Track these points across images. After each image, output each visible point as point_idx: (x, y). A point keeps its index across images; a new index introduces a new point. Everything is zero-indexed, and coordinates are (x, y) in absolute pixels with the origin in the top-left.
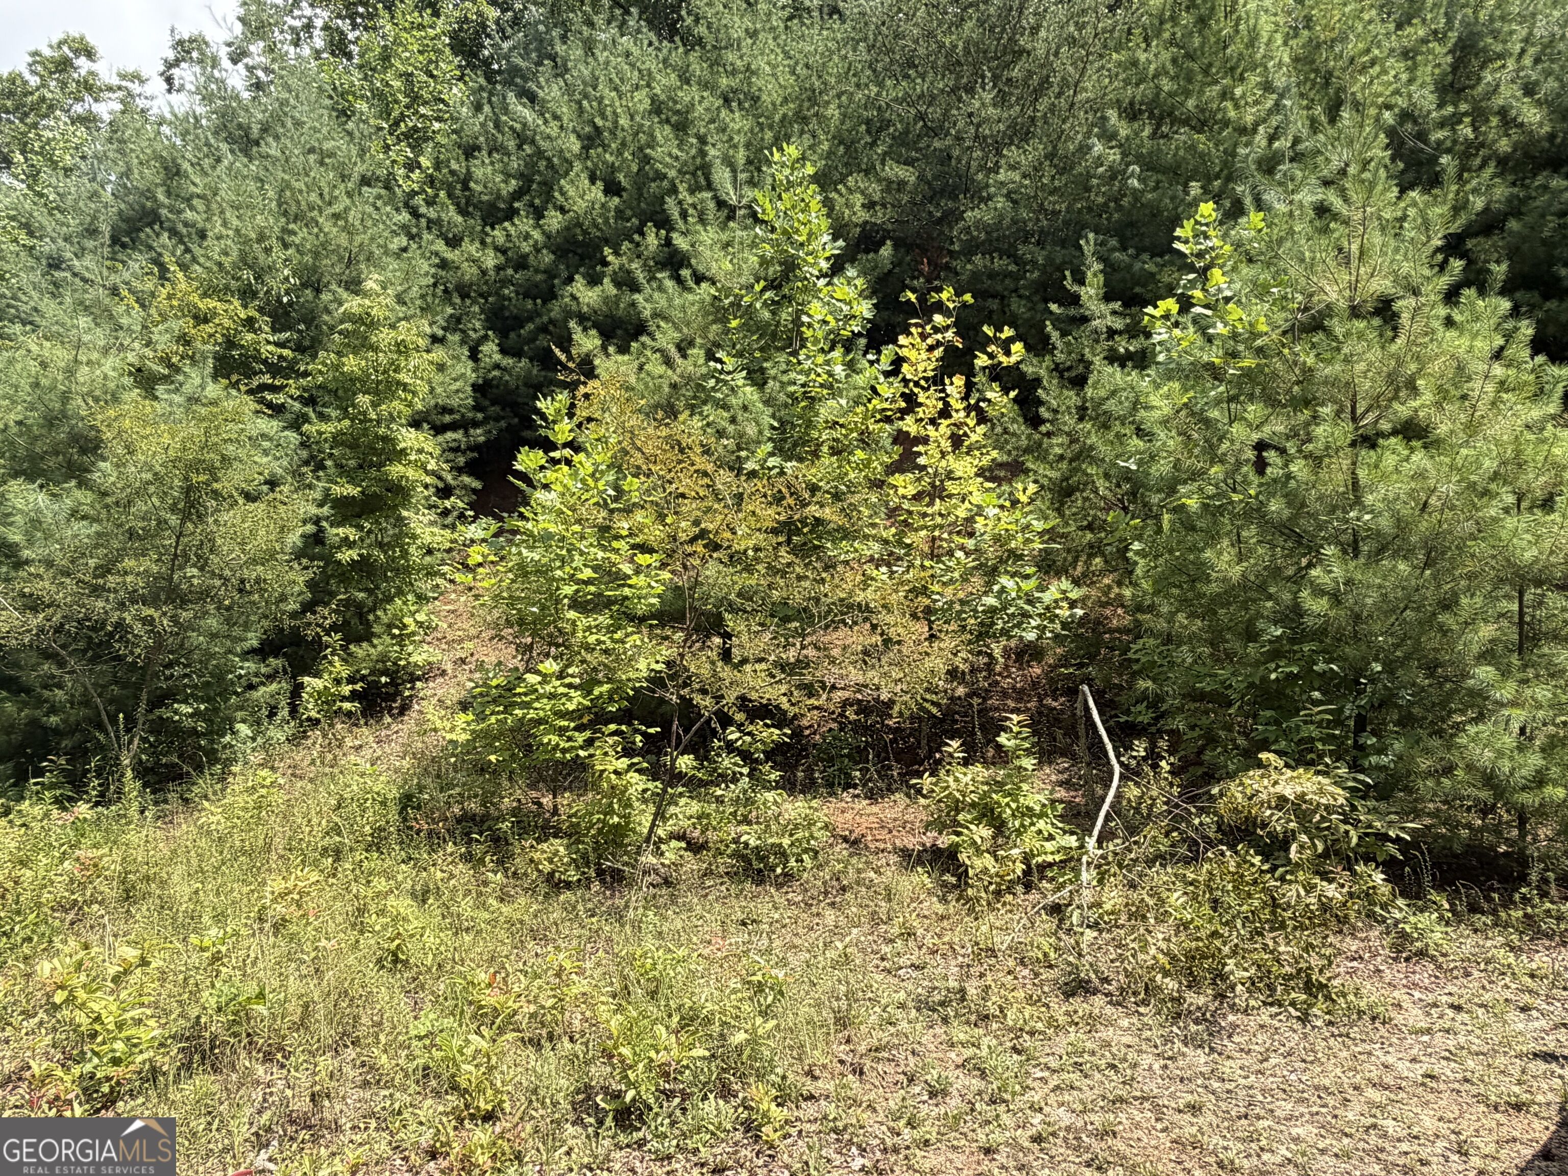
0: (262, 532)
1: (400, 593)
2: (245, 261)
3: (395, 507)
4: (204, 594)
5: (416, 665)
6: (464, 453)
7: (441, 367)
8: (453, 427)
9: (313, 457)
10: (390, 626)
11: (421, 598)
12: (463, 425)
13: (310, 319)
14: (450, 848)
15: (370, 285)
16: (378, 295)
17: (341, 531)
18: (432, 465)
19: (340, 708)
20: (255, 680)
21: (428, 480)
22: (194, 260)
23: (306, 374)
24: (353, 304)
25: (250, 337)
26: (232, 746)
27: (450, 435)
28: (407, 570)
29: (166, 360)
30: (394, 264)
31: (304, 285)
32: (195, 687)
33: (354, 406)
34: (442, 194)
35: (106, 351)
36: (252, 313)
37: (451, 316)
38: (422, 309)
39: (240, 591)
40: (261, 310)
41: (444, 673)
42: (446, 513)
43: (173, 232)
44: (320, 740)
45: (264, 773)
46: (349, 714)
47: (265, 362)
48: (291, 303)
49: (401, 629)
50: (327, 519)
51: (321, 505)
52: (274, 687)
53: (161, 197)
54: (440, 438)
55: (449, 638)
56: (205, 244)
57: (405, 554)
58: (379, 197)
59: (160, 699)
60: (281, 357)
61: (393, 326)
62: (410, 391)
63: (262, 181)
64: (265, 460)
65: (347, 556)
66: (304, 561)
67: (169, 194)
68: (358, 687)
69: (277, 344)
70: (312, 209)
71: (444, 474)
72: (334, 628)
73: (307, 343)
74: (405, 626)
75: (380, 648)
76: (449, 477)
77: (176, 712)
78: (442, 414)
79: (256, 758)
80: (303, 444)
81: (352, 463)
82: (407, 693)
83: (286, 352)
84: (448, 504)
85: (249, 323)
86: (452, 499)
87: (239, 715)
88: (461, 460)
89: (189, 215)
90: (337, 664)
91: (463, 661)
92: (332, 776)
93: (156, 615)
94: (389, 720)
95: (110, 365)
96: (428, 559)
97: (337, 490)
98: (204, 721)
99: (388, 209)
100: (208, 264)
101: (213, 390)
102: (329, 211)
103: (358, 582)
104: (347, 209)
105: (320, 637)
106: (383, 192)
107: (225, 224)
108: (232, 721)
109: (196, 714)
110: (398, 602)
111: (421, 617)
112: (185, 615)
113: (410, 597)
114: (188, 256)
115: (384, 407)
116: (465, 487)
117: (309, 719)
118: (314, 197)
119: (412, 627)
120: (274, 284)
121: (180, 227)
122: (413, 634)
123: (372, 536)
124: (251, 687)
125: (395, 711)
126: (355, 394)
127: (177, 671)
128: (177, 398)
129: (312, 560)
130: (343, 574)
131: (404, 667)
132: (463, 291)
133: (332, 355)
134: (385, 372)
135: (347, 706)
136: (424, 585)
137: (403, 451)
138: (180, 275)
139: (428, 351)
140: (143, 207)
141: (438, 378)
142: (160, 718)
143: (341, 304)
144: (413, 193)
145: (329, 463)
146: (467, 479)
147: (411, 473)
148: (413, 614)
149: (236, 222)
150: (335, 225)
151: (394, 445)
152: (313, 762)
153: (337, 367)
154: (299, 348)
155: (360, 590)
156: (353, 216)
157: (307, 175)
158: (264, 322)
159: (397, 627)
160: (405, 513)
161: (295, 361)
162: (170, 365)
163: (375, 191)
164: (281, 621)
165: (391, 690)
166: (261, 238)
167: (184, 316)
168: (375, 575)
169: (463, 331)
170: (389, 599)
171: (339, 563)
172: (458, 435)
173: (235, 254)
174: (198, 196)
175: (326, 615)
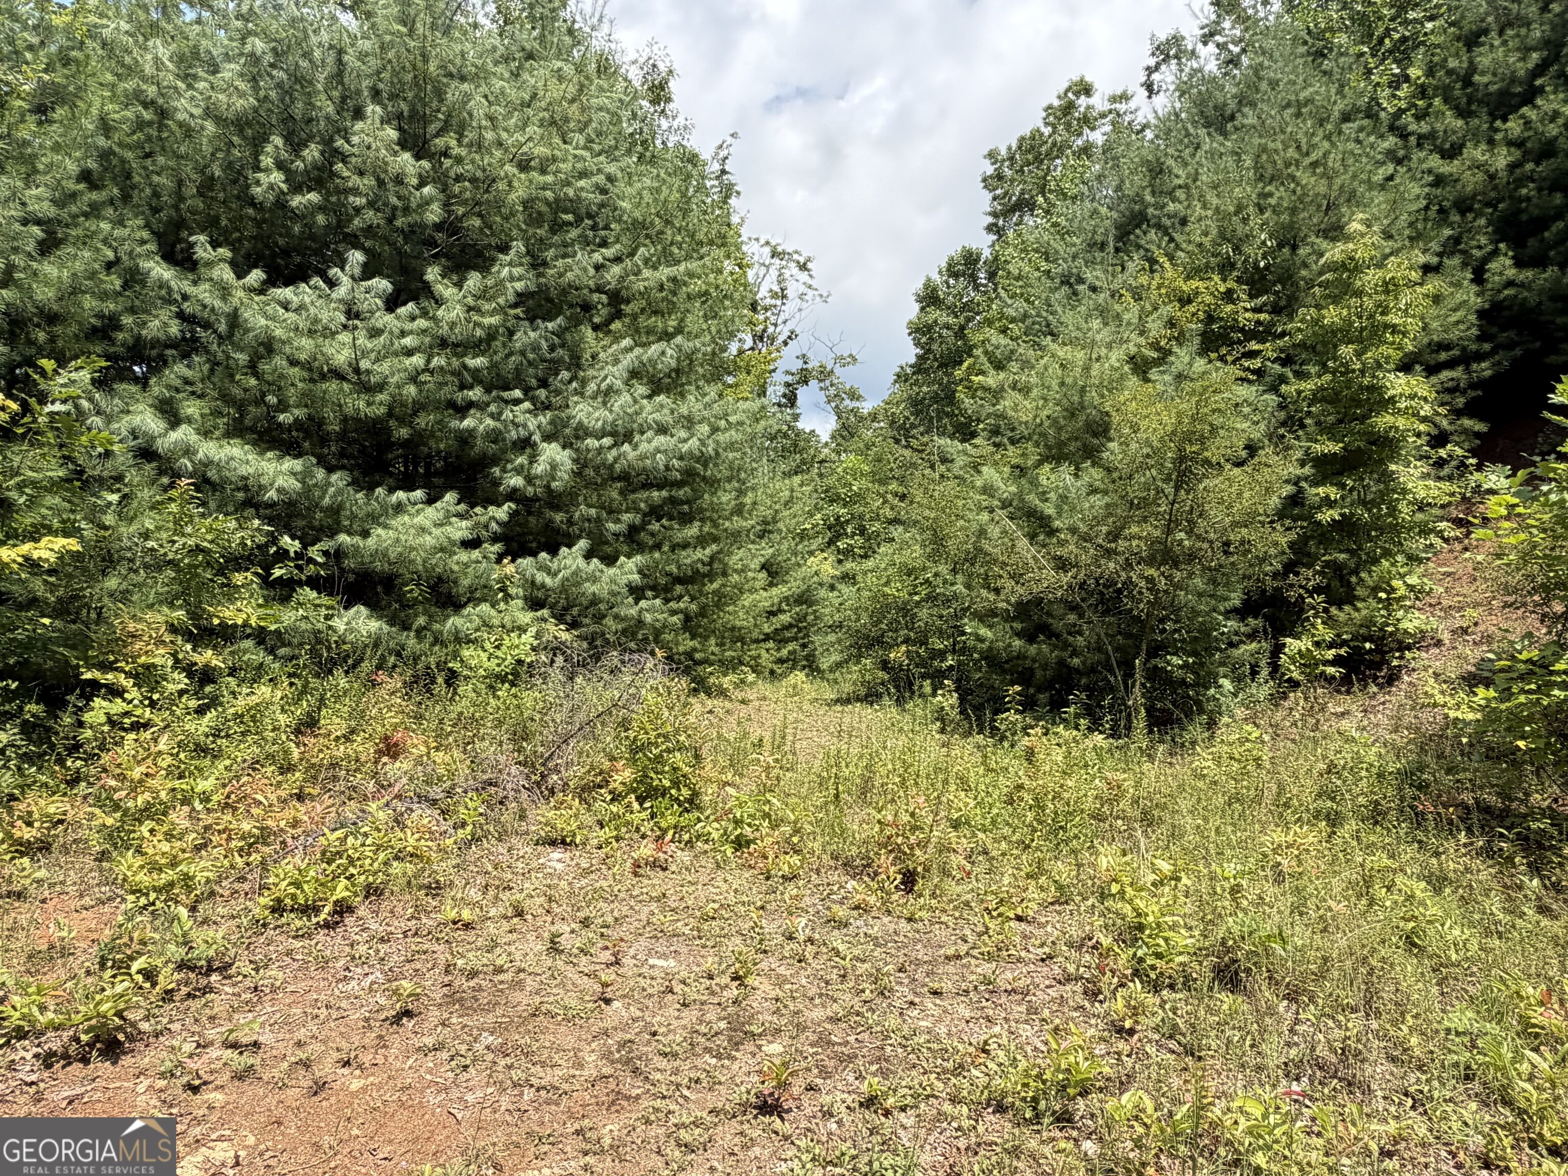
0: (1247, 495)
1: (1387, 553)
2: (1223, 236)
3: (1381, 462)
4: (1191, 557)
5: (1406, 631)
6: (1464, 392)
7: (1437, 299)
8: (1450, 364)
9: (1291, 418)
10: (1375, 590)
11: (1413, 559)
12: (1466, 359)
13: (1287, 277)
14: (1463, 837)
15: (1355, 226)
16: (1363, 235)
17: (1321, 490)
18: (1426, 410)
19: (1323, 672)
20: (1235, 639)
21: (1422, 428)
22: (1178, 247)
23: (1283, 334)
24: (1335, 252)
25: (1229, 308)
26: (1215, 699)
27: (1445, 374)
28: (1396, 529)
29: (1155, 346)
30: (1379, 198)
31: (1281, 246)
32: (1183, 641)
33: (1335, 359)
34: (1437, 101)
35: (1109, 346)
36: (1231, 284)
37: (1449, 238)
38: (1411, 239)
39: (1226, 553)
40: (1239, 280)
41: (1439, 643)
42: (1440, 463)
43: (1159, 226)
44: (1302, 702)
45: (1249, 728)
46: (1330, 679)
47: (1242, 330)
48: (1267, 267)
49: (1388, 593)
50: (1306, 479)
51: (1303, 465)
52: (1254, 646)
53: (1149, 198)
54: (1434, 379)
55: (1445, 603)
56: (1187, 229)
57: (1393, 511)
58: (1361, 129)
59: (1156, 650)
60: (1259, 323)
61: (1380, 265)
62: (1400, 332)
63: (1237, 153)
64: (1245, 425)
65: (1327, 516)
66: (1288, 522)
67: (1153, 193)
68: (1342, 652)
69: (1255, 310)
70: (1288, 165)
71: (1438, 419)
72: (1318, 590)
73: (1283, 303)
74: (1393, 590)
75: (1364, 612)
76: (1445, 423)
77: (1168, 663)
78: (1437, 352)
79: (1240, 713)
80: (1281, 407)
81: (1331, 419)
82: (1395, 663)
83: (1263, 316)
84: (1443, 453)
85: (1229, 296)
86: (1449, 447)
87: (1222, 670)
88: (1460, 401)
89: (1172, 207)
90: (1320, 627)
91: (1465, 631)
92: (1316, 742)
93: (1156, 575)
94: (1375, 689)
95: (1116, 357)
96: (1420, 516)
97: (1318, 448)
98: (1193, 673)
99: (1372, 139)
100: (1190, 248)
101: (1200, 364)
102: (1307, 161)
103: (1340, 542)
104: (1326, 155)
105: (1303, 599)
106: (1366, 122)
107: (1205, 207)
108: (1216, 676)
109: (1186, 666)
110: (1385, 563)
111: (1413, 580)
112: (1178, 576)
113: (1399, 558)
114: (1172, 245)
115: (1369, 354)
116: (1465, 431)
117: (1290, 680)
118: (1291, 153)
119: (1402, 591)
120: (1251, 251)
121: (1167, 222)
122: (1403, 598)
123: (1355, 493)
124: (1231, 645)
125: (1381, 680)
126: (1335, 347)
127: (1169, 626)
128: (1167, 378)
129: (1295, 521)
130: (1323, 535)
131: (1391, 634)
132: (1464, 206)
133: (1312, 310)
134: (1371, 316)
135: (1331, 670)
136: (1417, 544)
137: (1392, 398)
138: (1167, 265)
139: (1421, 284)
140: (1132, 211)
141: (1433, 311)
142: (1156, 667)
143: (1321, 255)
144: (1401, 111)
145: (1308, 421)
146: (1467, 422)
147: (1401, 423)
148: (1402, 576)
149: (1215, 201)
150: (1314, 174)
151: (1381, 394)
152: (1294, 724)
153: (1316, 322)
154: (1276, 310)
155: (1341, 551)
156: (1334, 160)
157: (1283, 132)
158: (1242, 292)
159: (1385, 591)
160: (1393, 467)
161: (1272, 324)
162: (1159, 349)
163: (1355, 125)
164: (1264, 583)
165: (1377, 658)
166: (1239, 209)
167: (1171, 301)
168: (1357, 535)
169: (1464, 252)
170: (1376, 561)
171: (1319, 523)
172: (1457, 373)
173: (1214, 232)
174: (1180, 187)
175: (1310, 576)
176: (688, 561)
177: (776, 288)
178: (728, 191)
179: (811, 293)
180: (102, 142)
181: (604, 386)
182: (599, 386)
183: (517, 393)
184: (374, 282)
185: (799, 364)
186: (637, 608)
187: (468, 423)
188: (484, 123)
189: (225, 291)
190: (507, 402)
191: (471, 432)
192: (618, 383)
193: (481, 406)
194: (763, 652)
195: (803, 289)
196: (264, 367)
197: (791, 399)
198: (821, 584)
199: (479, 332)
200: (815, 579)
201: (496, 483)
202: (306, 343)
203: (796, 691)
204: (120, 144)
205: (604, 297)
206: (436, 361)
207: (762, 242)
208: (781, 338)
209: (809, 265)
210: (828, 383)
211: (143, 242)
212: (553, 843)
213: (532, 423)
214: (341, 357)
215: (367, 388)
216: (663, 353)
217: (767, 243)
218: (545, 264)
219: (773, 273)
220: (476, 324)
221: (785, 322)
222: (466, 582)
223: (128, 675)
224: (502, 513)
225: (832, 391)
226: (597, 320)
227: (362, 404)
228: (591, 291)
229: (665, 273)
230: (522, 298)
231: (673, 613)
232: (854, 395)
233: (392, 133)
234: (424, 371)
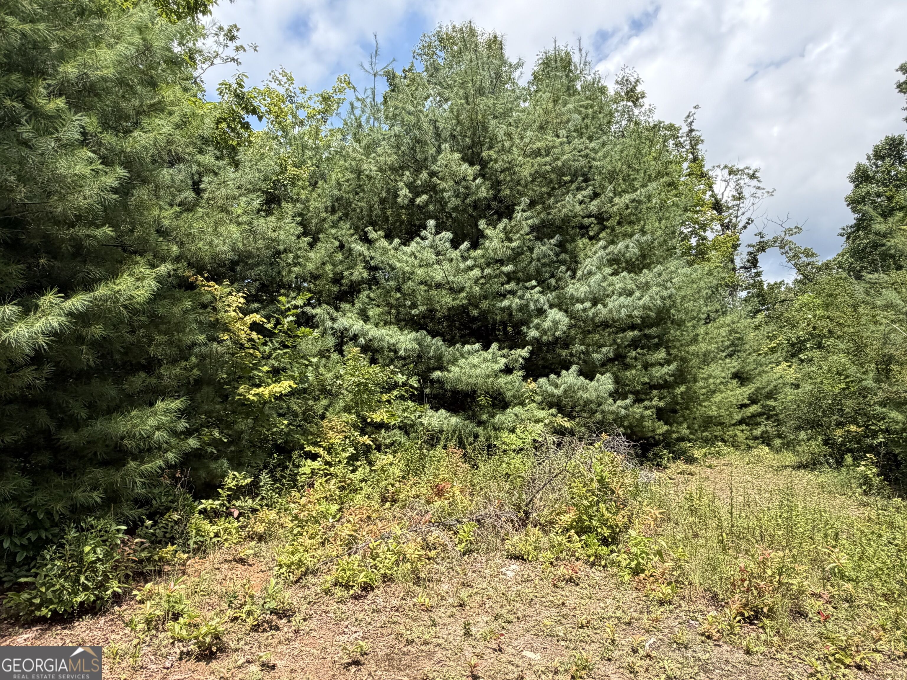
176: (658, 375)
177: (735, 193)
178: (695, 142)
179: (759, 192)
180: (336, 192)
181: (585, 272)
182: (583, 272)
183: (534, 283)
184: (443, 234)
185: (758, 239)
186: (616, 406)
187: (505, 303)
188: (504, 138)
189: (385, 251)
190: (527, 288)
191: (509, 308)
192: (594, 269)
193: (513, 293)
194: (738, 432)
195: (754, 190)
196: (405, 287)
197: (754, 262)
198: (784, 384)
199: (509, 252)
200: (781, 381)
201: (525, 335)
202: (420, 272)
203: (759, 460)
204: (345, 192)
205: (592, 219)
206: (487, 271)
207: (722, 167)
208: (741, 225)
209: (757, 174)
210: (787, 248)
211: (352, 235)
212: (517, 558)
213: (543, 299)
214: (438, 276)
215: (455, 291)
216: (627, 247)
217: (726, 167)
218: (550, 207)
219: (732, 184)
220: (508, 247)
221: (743, 214)
222: (509, 394)
223: (324, 448)
224: (525, 352)
225: (791, 254)
226: (591, 233)
227: (449, 300)
228: (583, 218)
229: (627, 198)
230: (533, 228)
231: (646, 408)
232: (808, 254)
233: (457, 156)
234: (481, 278)
